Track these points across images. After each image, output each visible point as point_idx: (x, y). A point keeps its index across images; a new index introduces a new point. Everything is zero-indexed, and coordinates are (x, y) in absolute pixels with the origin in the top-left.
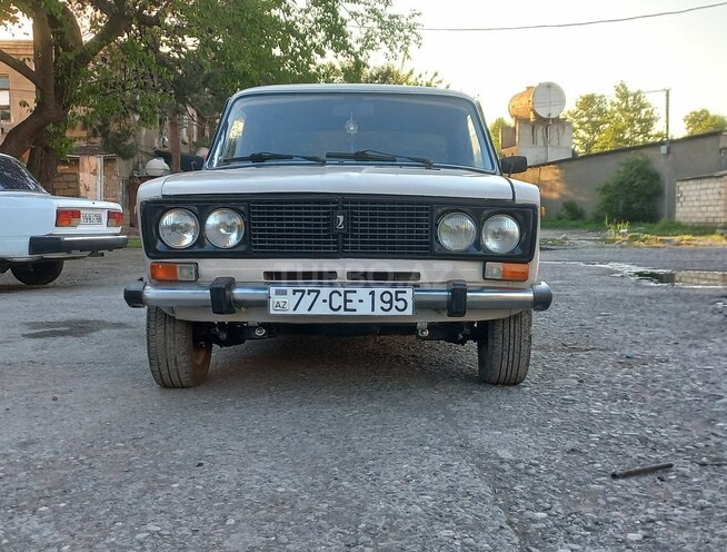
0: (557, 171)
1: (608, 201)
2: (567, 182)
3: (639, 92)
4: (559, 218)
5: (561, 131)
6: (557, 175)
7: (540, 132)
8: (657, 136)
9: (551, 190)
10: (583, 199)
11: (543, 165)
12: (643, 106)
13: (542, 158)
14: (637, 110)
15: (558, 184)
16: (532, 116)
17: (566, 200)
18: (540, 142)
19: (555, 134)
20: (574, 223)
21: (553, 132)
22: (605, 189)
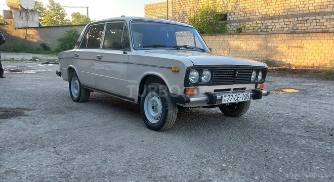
0: (36, 31)
1: (63, 44)
2: (40, 36)
3: (59, 3)
4: (39, 49)
5: (33, 15)
6: (36, 33)
7: (24, 14)
8: (66, 20)
9: (33, 38)
10: (48, 42)
11: (28, 28)
12: (61, 9)
13: (25, 25)
14: (59, 10)
15: (36, 36)
16: (19, 7)
17: (41, 43)
18: (24, 19)
19: (31, 16)
20: (46, 52)
21: (30, 15)
22: (60, 40)
